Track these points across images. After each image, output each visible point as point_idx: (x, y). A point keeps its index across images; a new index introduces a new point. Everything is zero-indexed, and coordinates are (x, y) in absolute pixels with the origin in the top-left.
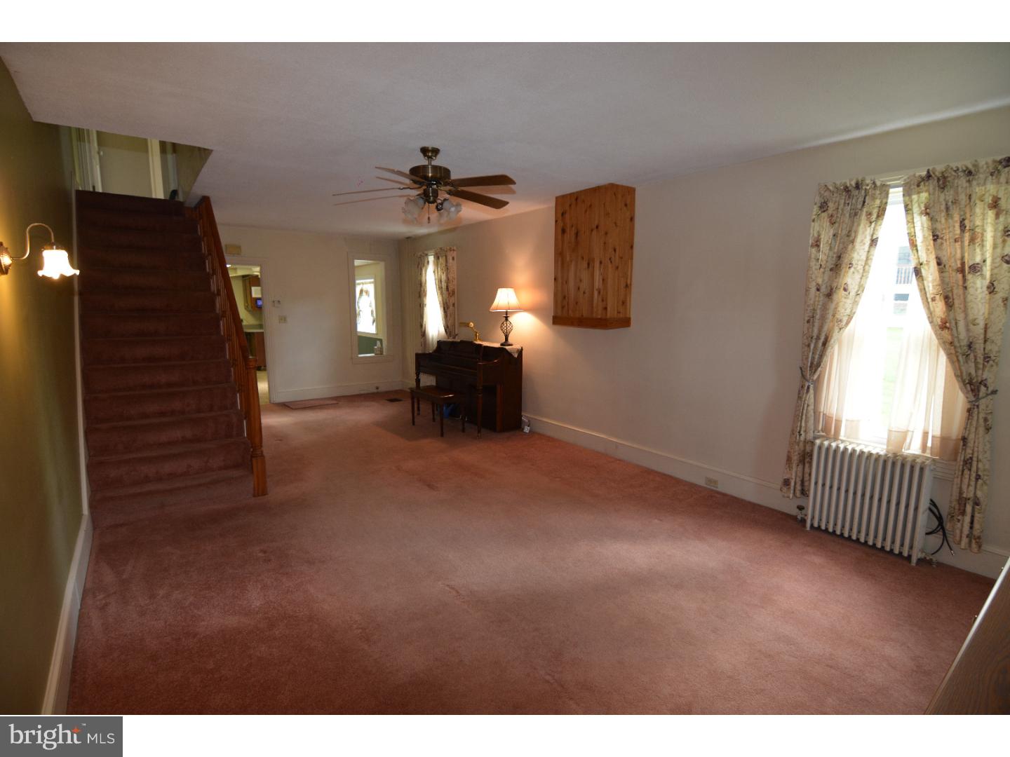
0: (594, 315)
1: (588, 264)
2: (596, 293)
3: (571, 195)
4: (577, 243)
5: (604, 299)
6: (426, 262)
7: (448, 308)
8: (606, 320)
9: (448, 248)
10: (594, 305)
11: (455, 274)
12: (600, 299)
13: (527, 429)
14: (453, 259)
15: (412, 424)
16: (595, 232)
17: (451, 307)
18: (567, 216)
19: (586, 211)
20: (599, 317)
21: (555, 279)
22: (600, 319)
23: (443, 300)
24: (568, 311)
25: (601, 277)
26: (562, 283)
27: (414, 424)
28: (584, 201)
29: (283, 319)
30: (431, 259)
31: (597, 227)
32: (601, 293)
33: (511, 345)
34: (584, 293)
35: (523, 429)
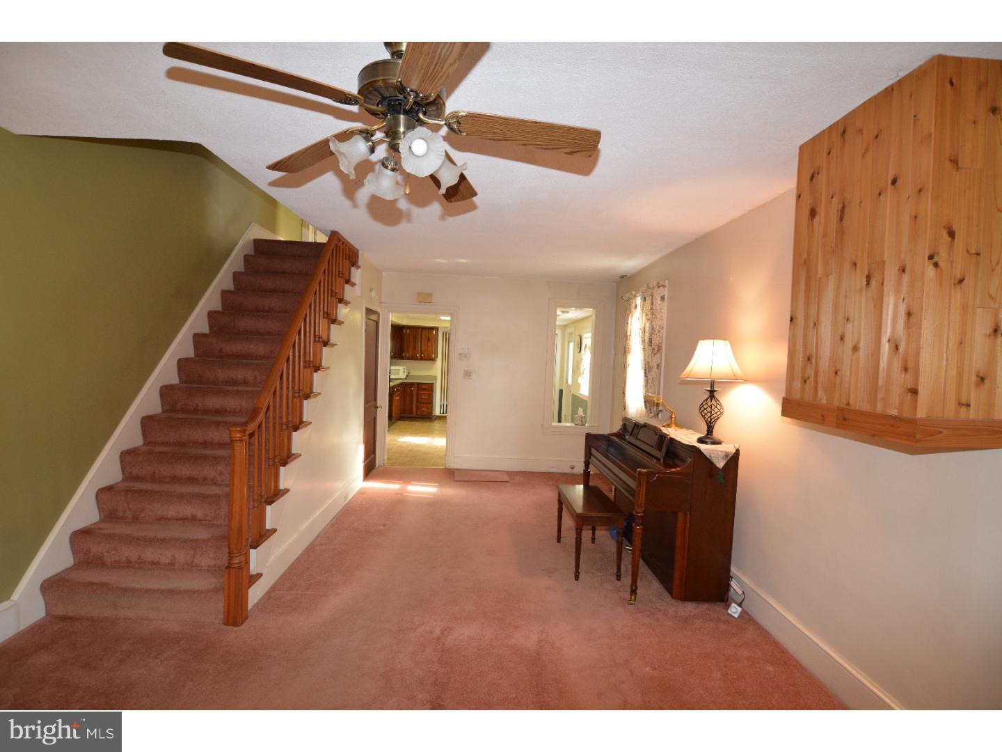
0: (879, 408)
1: (869, 278)
2: (886, 348)
3: (831, 129)
4: (841, 232)
5: (910, 365)
6: (634, 305)
7: (649, 371)
8: (913, 422)
9: (655, 283)
10: (880, 382)
11: (665, 320)
12: (897, 365)
13: (735, 610)
14: (663, 298)
15: (556, 540)
16: (888, 198)
17: (655, 369)
18: (822, 179)
19: (867, 150)
20: (894, 412)
21: (792, 319)
22: (894, 418)
23: (645, 359)
24: (816, 389)
25: (902, 308)
26: (806, 327)
27: (559, 540)
28: (860, 131)
29: (468, 374)
30: (639, 301)
31: (894, 182)
32: (901, 349)
33: (719, 443)
34: (856, 348)
35: (728, 606)
